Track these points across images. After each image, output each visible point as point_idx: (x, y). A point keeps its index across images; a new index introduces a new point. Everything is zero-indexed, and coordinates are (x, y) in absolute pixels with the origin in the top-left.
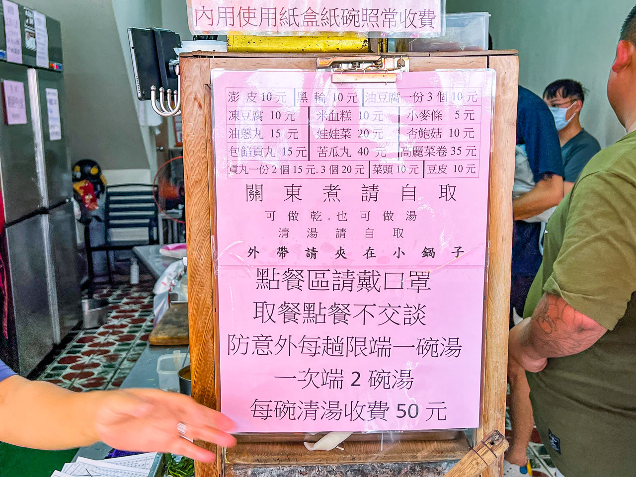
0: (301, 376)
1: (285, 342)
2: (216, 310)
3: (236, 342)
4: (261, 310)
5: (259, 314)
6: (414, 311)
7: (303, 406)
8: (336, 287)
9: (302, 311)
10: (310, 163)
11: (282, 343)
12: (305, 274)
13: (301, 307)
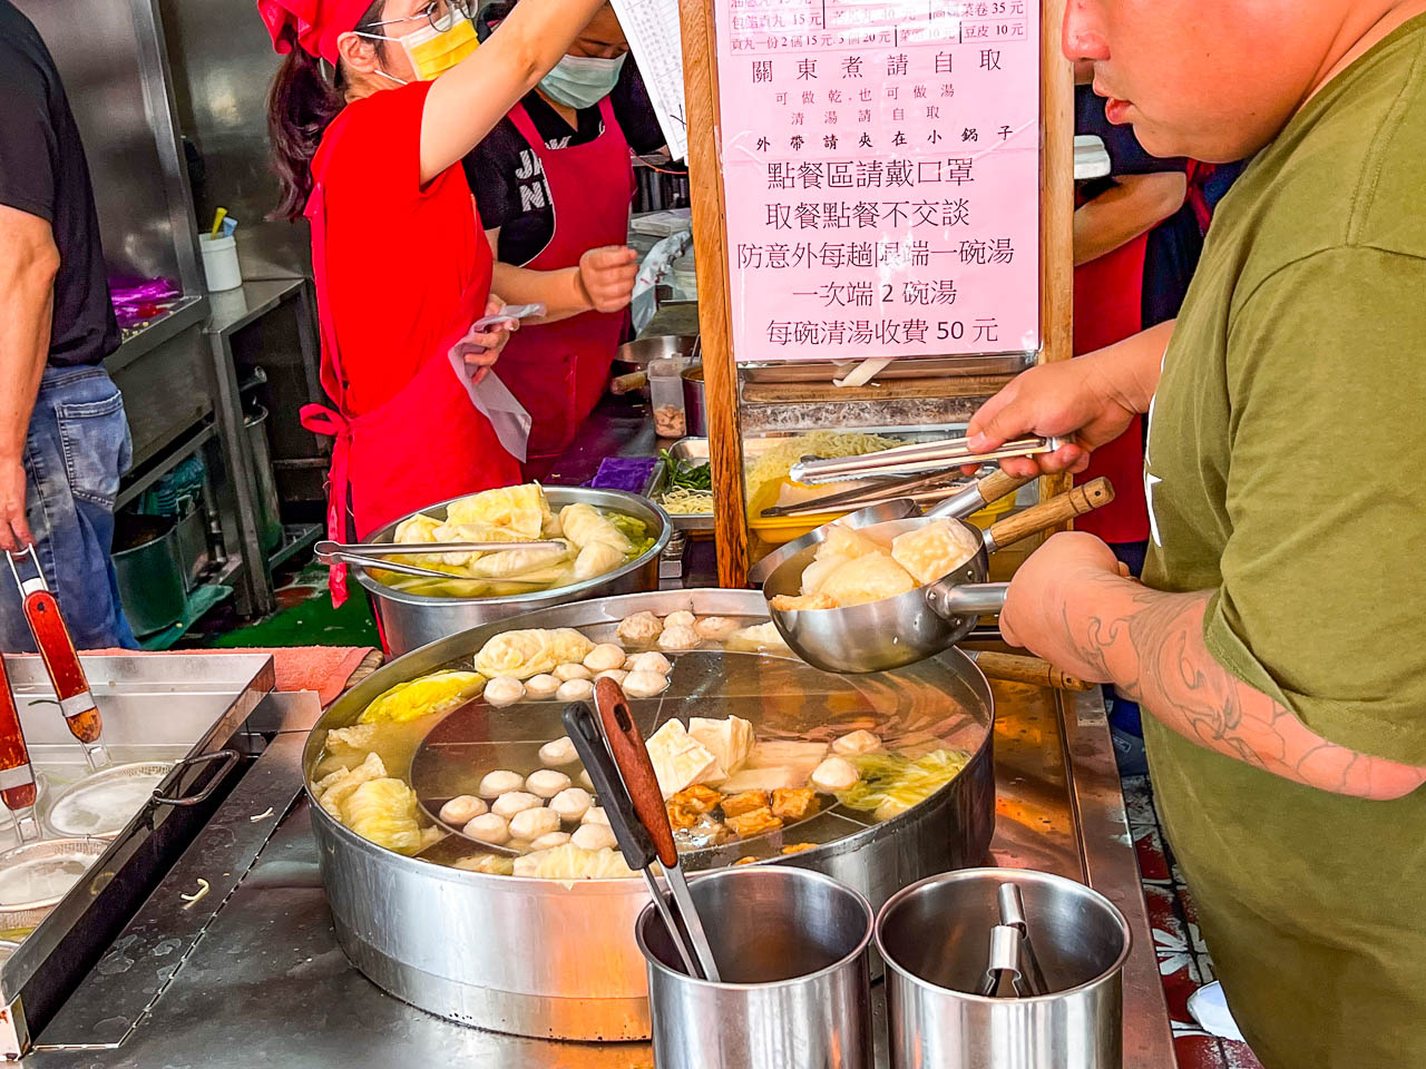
0: (824, 292)
1: (804, 252)
2: (722, 216)
3: (747, 253)
4: (774, 215)
5: (773, 219)
6: (954, 207)
7: (826, 328)
8: (861, 182)
9: (821, 214)
10: (824, 32)
11: (800, 252)
12: (824, 168)
13: (821, 208)
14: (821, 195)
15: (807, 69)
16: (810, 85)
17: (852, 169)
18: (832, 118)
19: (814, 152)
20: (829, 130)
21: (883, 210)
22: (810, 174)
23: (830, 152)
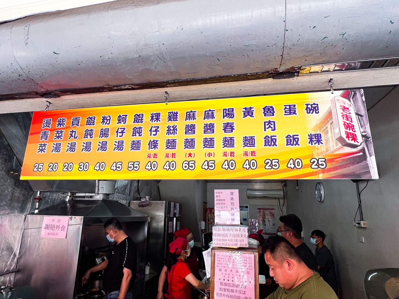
1: (224, 295)
2: (214, 288)
3: (217, 294)
5: (220, 290)
6: (244, 292)
8: (232, 286)
9: (227, 290)
12: (227, 284)
14: (227, 287)
15: (226, 270)
16: (226, 273)
17: (231, 284)
18: (229, 277)
19: (226, 281)
20: (228, 279)
21: (235, 291)
22: (225, 284)
23: (228, 282)
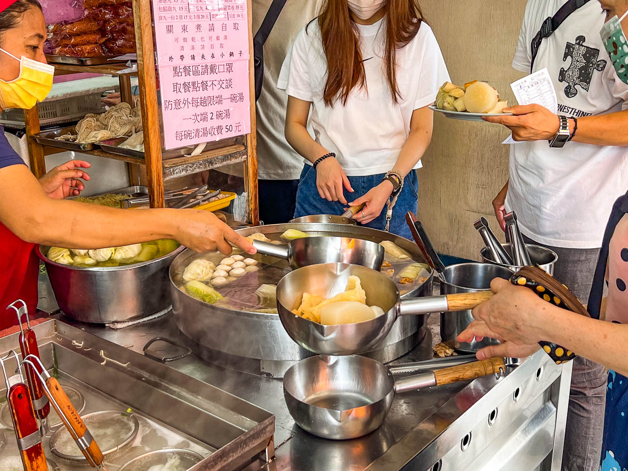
0: (193, 118)
4: (176, 88)
5: (175, 89)
6: (228, 82)
7: (194, 132)
8: (202, 73)
9: (191, 86)
10: (190, 14)
11: (185, 102)
12: (191, 68)
13: (191, 84)
14: (190, 79)
15: (184, 29)
16: (185, 35)
17: (200, 68)
18: (193, 48)
19: (188, 62)
20: (192, 53)
21: (209, 83)
22: (187, 70)
23: (193, 62)
